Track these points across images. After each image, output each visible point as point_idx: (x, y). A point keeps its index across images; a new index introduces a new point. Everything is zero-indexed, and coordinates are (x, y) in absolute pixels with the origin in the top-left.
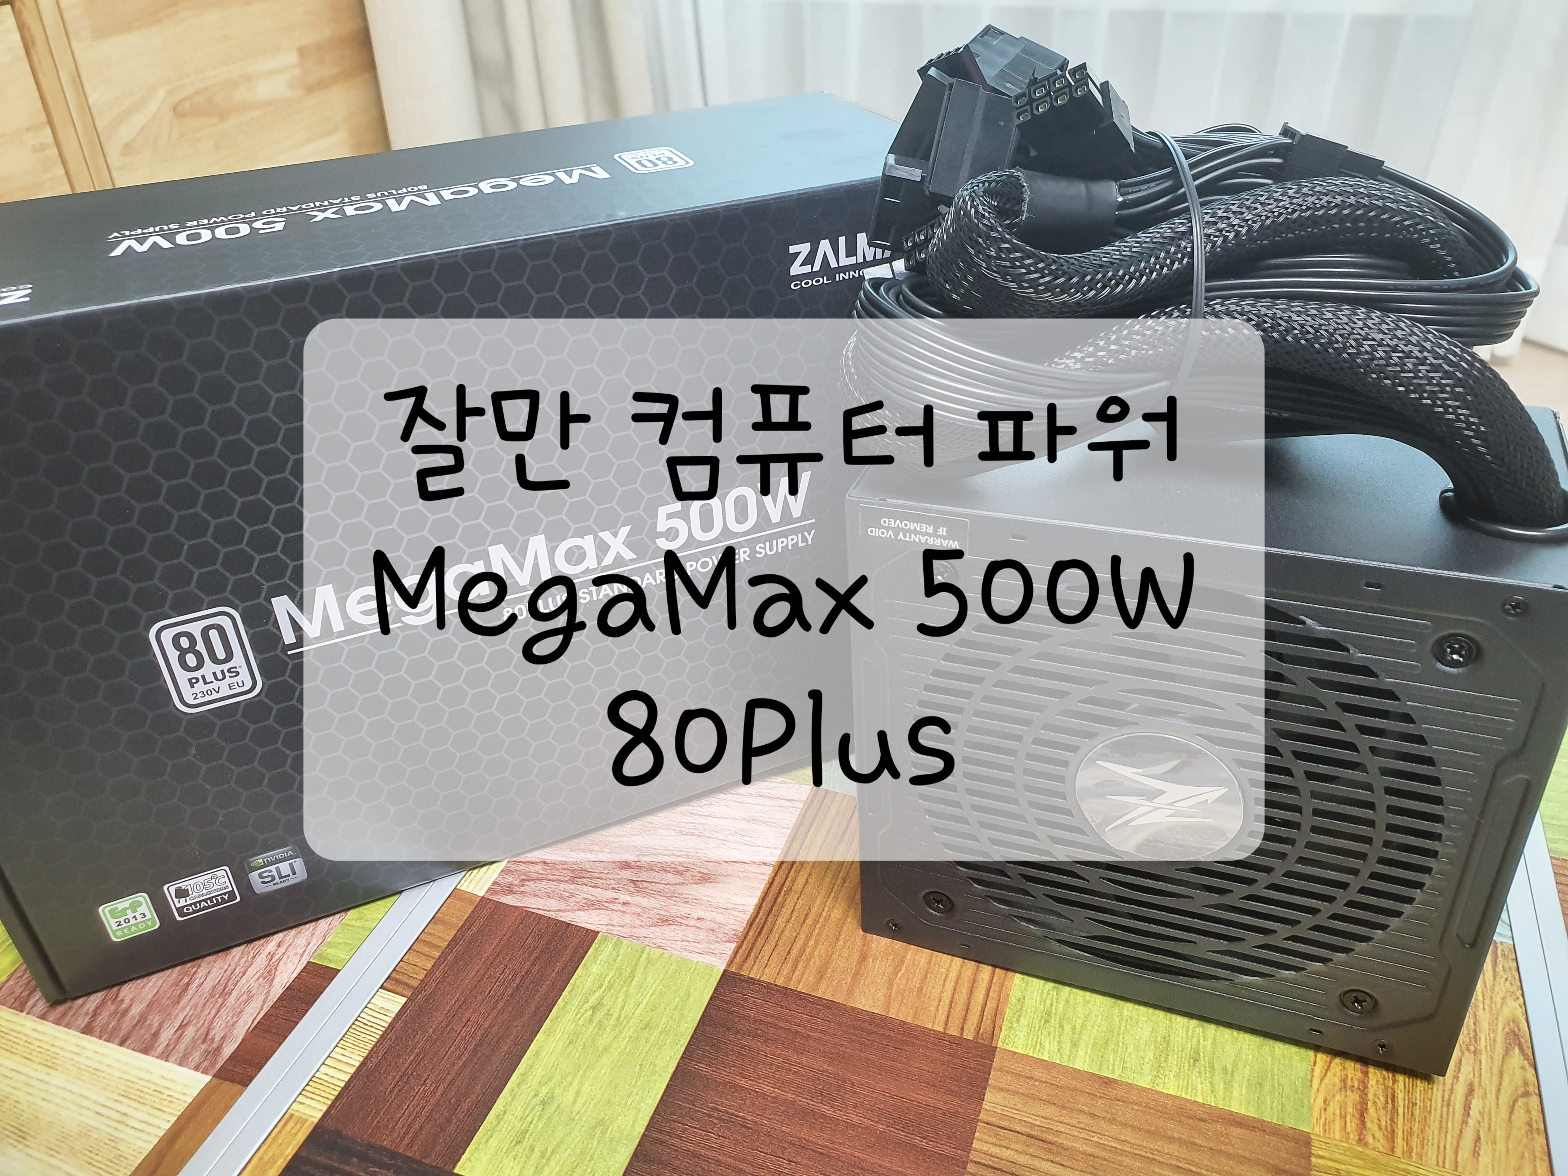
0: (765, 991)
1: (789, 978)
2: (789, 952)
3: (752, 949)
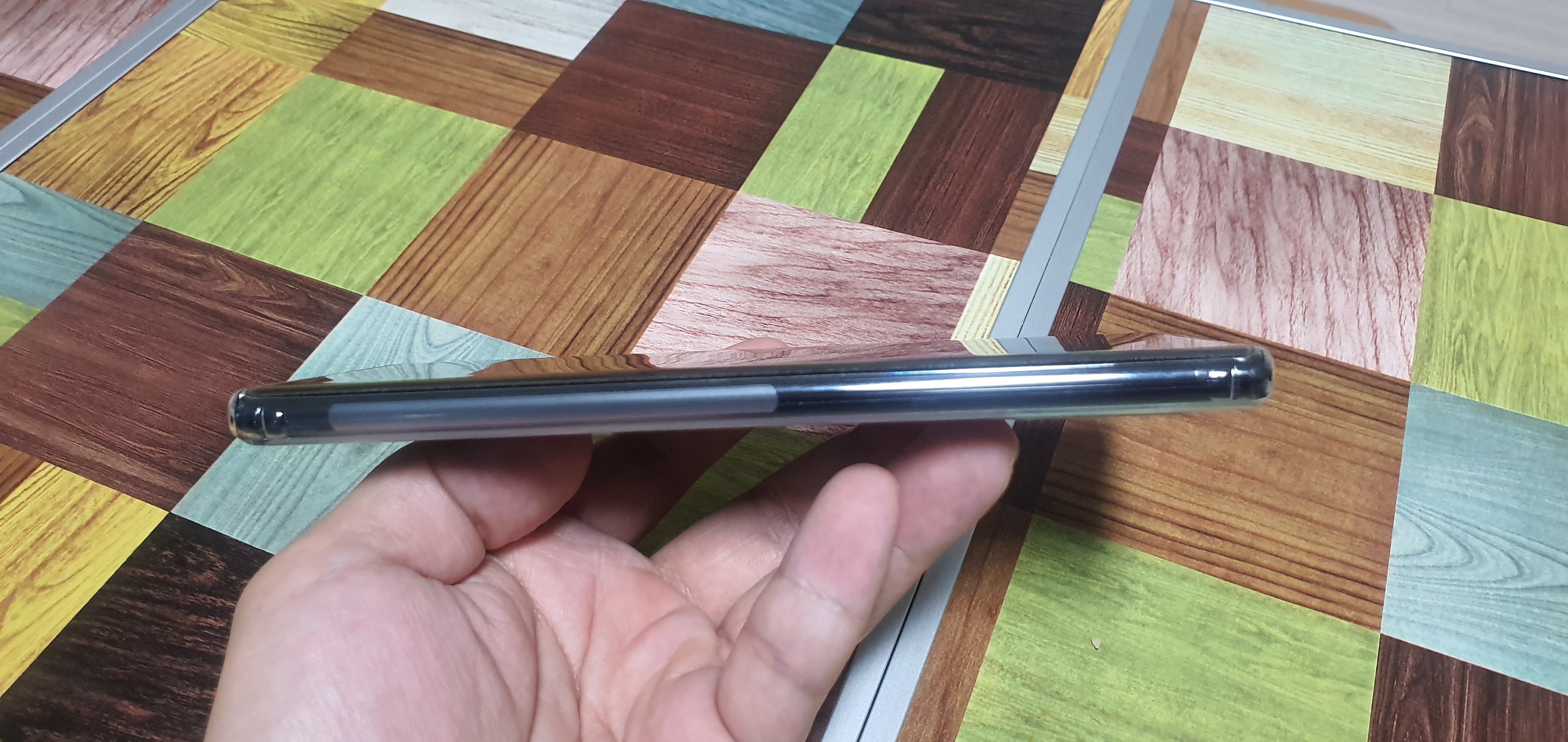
0: (702, 174)
1: (678, 183)
2: (675, 203)
3: (711, 207)
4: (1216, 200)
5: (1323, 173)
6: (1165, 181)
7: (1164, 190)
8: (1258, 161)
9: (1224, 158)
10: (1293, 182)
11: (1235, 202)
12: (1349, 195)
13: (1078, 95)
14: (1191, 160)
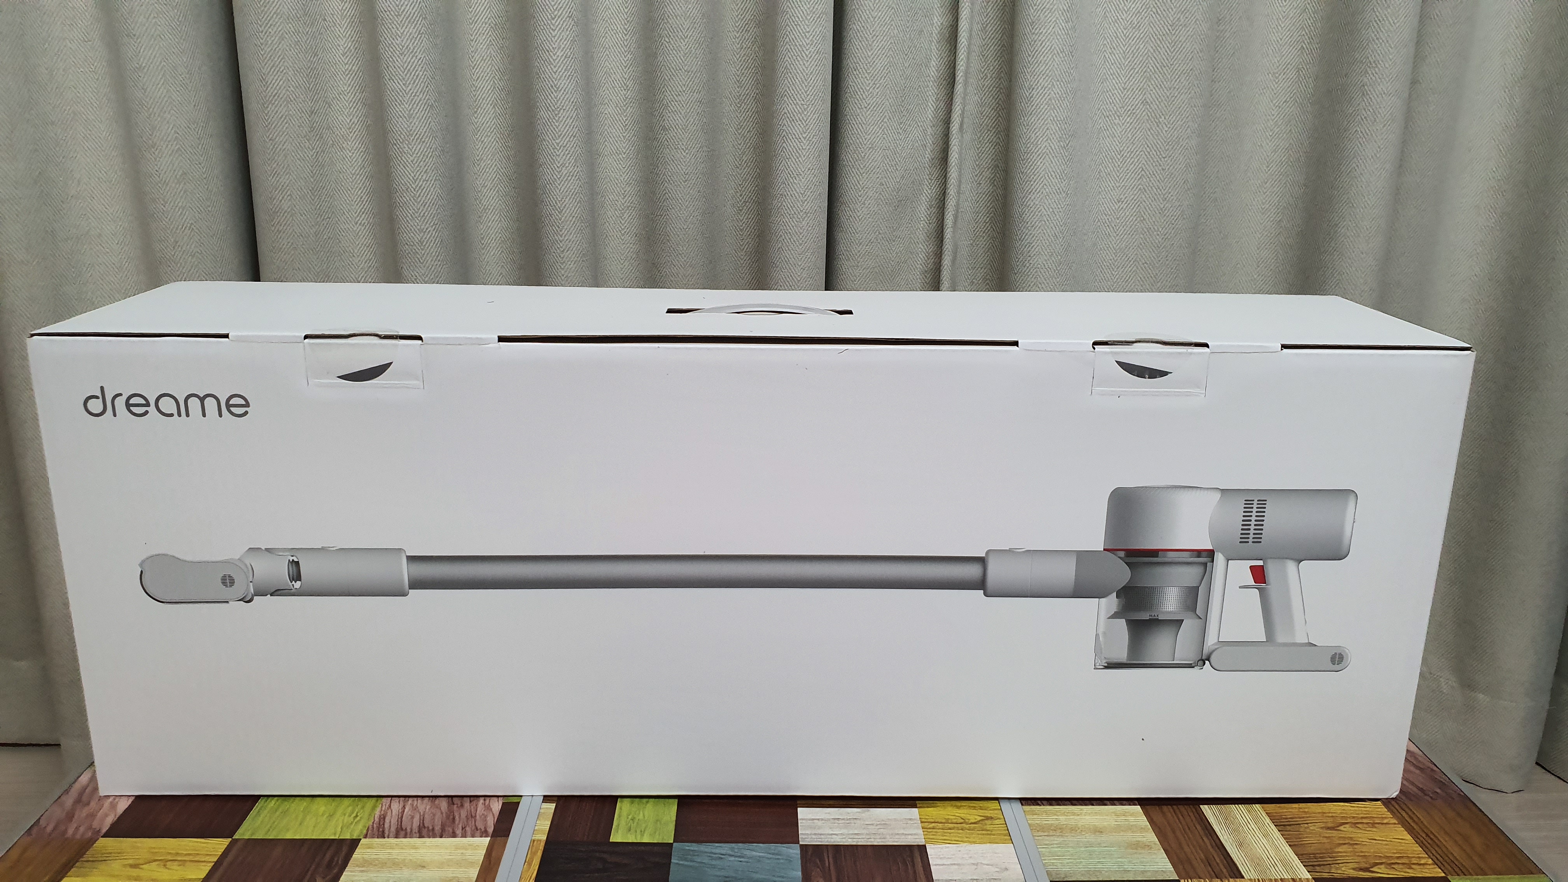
4: (469, 812)
5: (415, 835)
6: (493, 813)
7: (493, 810)
8: (447, 833)
9: (464, 830)
10: (431, 828)
11: (460, 814)
12: (404, 829)
13: (538, 840)
14: (480, 825)
